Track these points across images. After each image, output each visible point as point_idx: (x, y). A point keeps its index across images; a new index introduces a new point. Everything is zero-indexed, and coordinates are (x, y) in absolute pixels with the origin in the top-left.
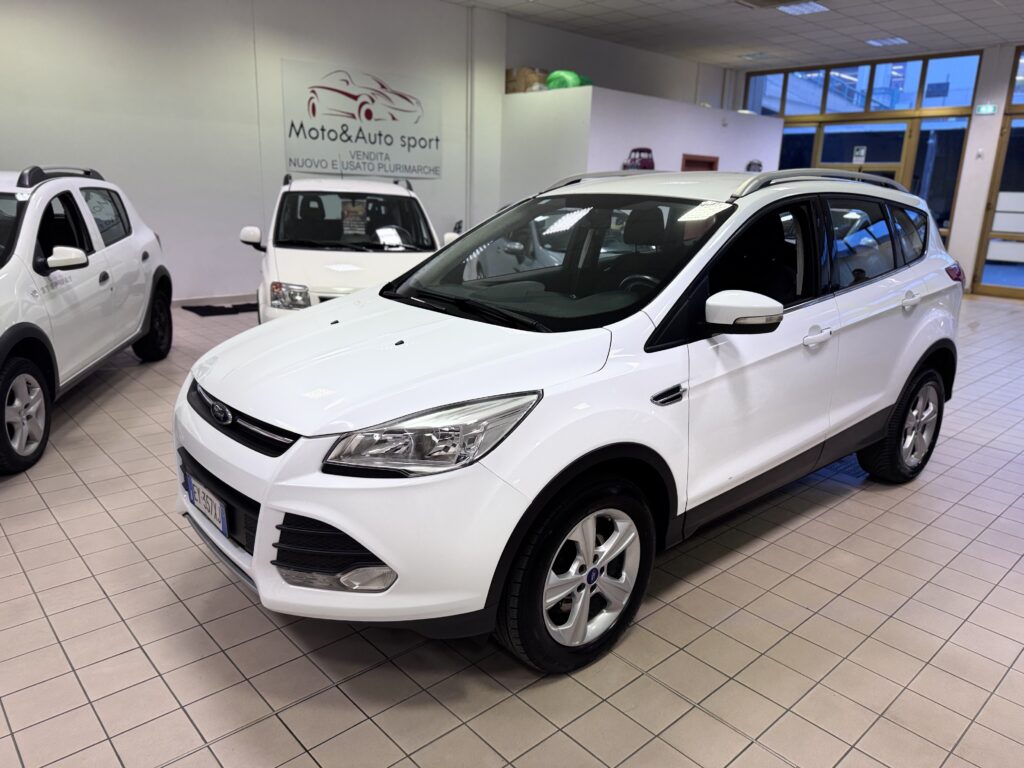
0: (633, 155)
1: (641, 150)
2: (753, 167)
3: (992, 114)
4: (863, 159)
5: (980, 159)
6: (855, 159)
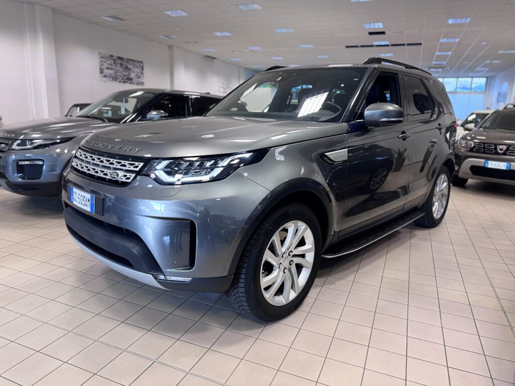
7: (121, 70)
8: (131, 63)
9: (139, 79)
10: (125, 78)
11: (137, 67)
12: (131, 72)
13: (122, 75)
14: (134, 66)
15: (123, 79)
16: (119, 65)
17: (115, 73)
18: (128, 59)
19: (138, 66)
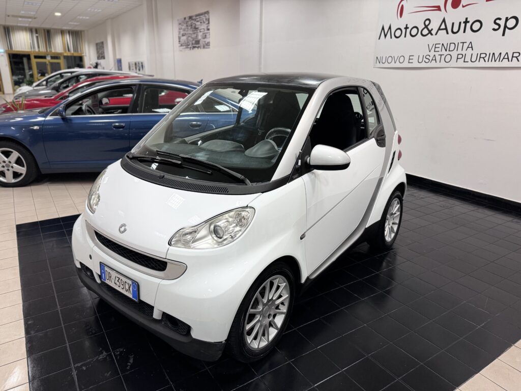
7: (191, 32)
8: (198, 20)
9: (205, 40)
10: (194, 42)
11: (204, 22)
12: (199, 31)
13: (192, 39)
14: (201, 23)
15: (192, 44)
16: (190, 28)
17: (187, 39)
18: (197, 16)
19: (205, 20)
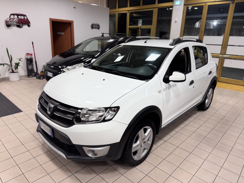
0: (12, 17)
1: (18, 15)
2: (94, 26)
3: (180, 5)
4: (141, 24)
5: (176, 23)
6: (139, 24)
